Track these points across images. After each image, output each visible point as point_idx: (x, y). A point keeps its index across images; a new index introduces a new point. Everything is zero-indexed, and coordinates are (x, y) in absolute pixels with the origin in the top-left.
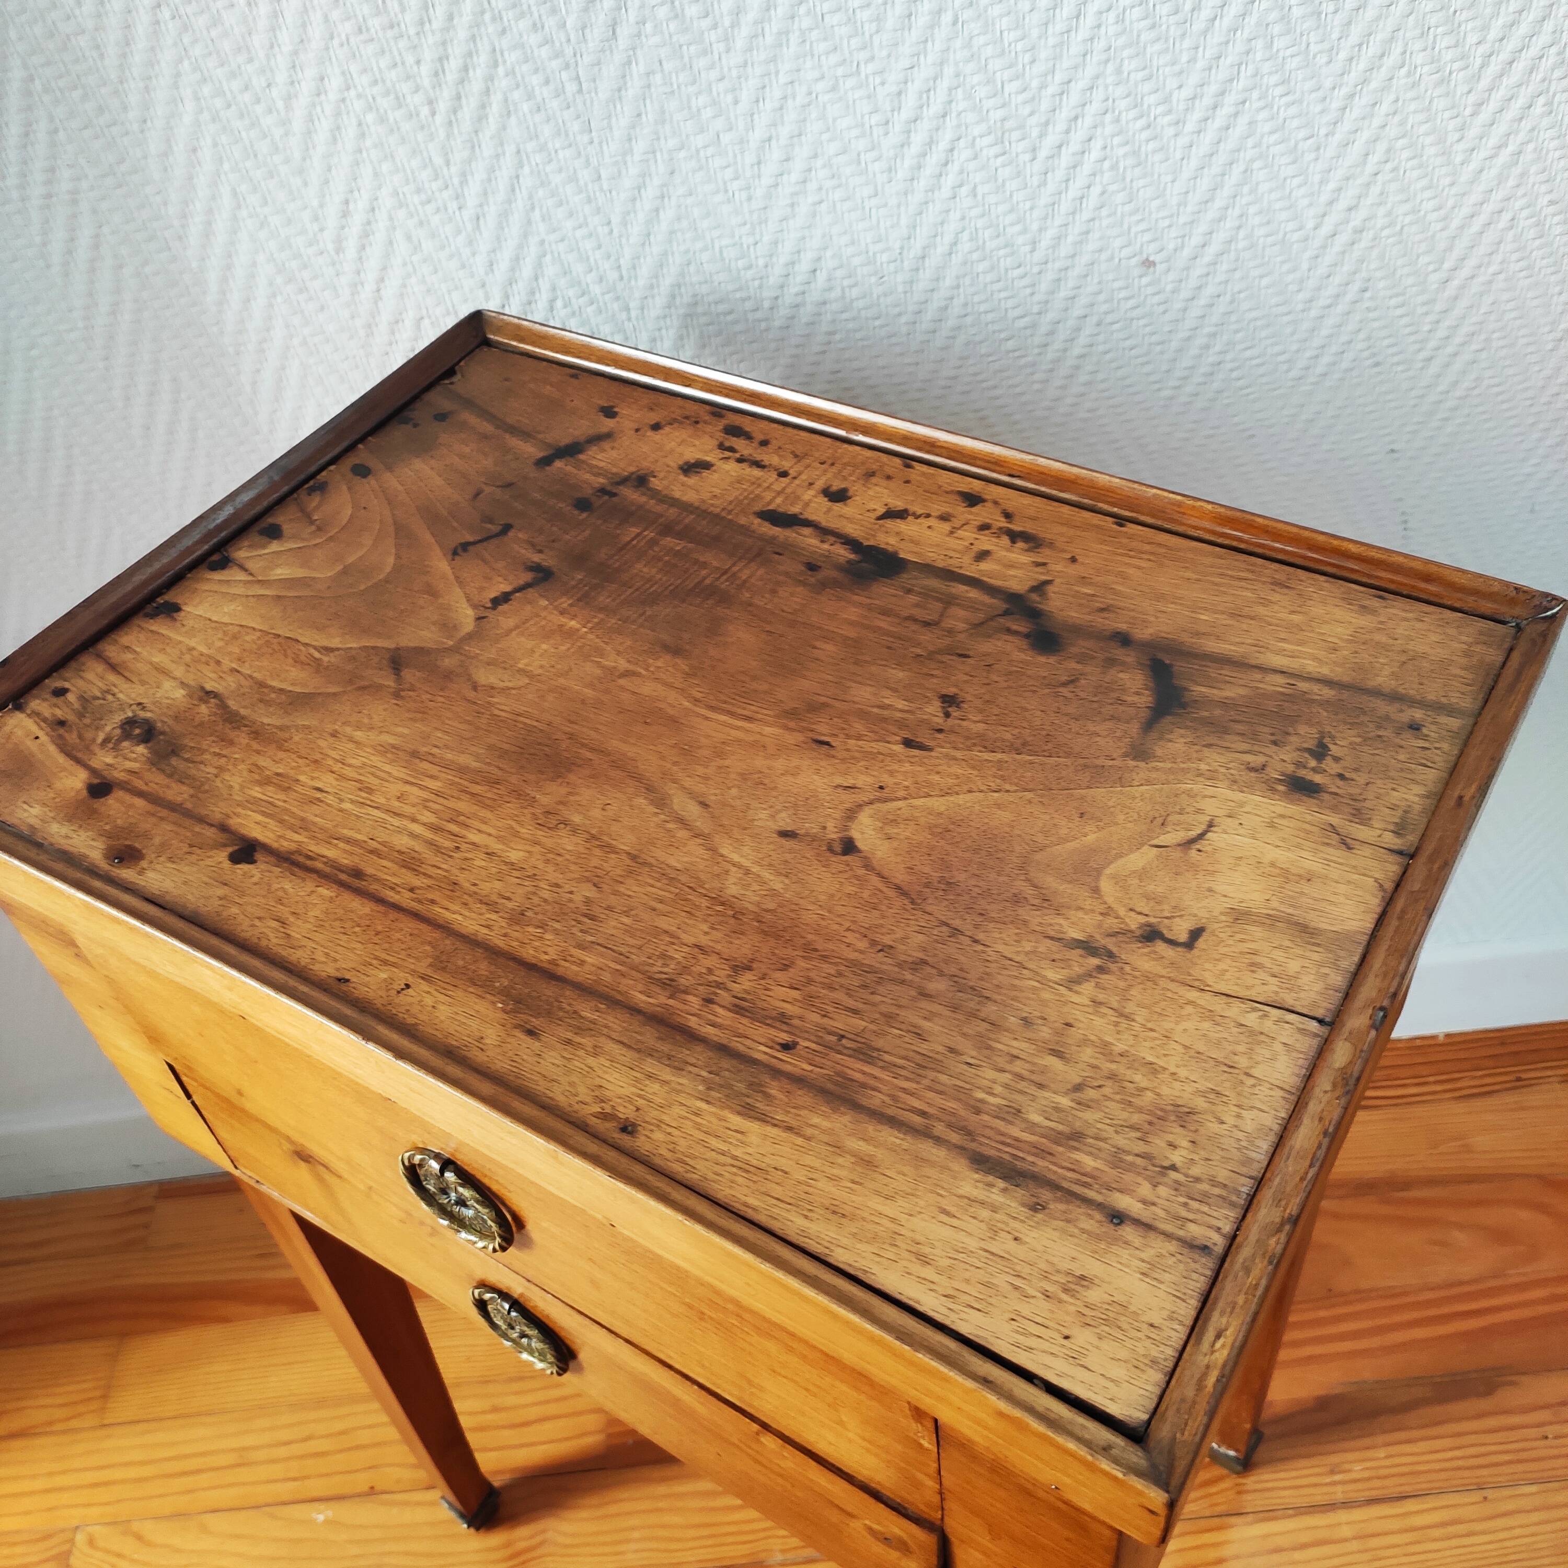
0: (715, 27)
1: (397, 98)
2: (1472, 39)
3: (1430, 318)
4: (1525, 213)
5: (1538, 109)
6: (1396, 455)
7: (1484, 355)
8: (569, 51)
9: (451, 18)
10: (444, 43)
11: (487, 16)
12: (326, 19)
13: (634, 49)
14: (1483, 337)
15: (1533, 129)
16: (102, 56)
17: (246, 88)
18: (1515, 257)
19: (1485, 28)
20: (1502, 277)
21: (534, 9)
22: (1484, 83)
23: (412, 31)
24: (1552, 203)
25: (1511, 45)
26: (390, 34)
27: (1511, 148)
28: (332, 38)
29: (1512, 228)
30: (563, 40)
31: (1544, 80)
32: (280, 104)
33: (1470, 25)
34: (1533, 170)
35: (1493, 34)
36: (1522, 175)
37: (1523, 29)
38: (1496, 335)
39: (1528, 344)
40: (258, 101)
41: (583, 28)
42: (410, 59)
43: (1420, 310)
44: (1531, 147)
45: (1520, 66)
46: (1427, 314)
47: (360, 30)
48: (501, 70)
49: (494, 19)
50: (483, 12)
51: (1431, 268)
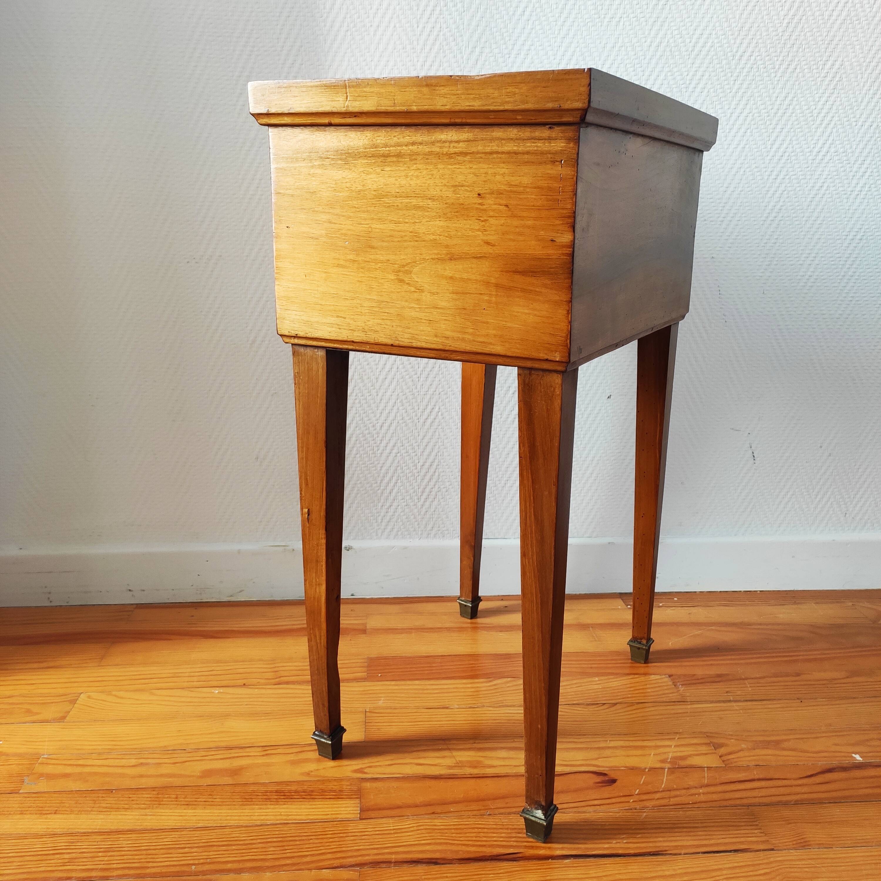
0: (506, 66)
1: (409, 71)
2: (727, 107)
3: (721, 205)
4: (748, 170)
5: (748, 134)
6: (715, 260)
7: (740, 223)
8: (462, 66)
9: (431, 49)
10: (427, 57)
11: (441, 51)
12: (395, 43)
13: (482, 69)
14: (739, 215)
15: (747, 140)
16: (325, 43)
17: (365, 61)
18: (746, 186)
19: (730, 104)
20: (743, 193)
21: (455, 51)
22: (731, 122)
23: (419, 51)
24: (756, 167)
25: (738, 111)
26: (412, 51)
27: (741, 146)
28: (395, 49)
29: (744, 175)
30: (462, 62)
31: (749, 124)
32: (373, 67)
33: (725, 102)
34: (749, 154)
35: (733, 106)
36: (746, 156)
37: (741, 106)
38: (743, 215)
39: (754, 221)
40: (367, 65)
41: (468, 60)
42: (416, 60)
43: (718, 201)
44: (747, 146)
45: (742, 118)
46: (720, 203)
47: (404, 49)
48: (441, 68)
49: (443, 52)
50: (441, 49)
51: (720, 185)
